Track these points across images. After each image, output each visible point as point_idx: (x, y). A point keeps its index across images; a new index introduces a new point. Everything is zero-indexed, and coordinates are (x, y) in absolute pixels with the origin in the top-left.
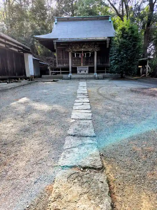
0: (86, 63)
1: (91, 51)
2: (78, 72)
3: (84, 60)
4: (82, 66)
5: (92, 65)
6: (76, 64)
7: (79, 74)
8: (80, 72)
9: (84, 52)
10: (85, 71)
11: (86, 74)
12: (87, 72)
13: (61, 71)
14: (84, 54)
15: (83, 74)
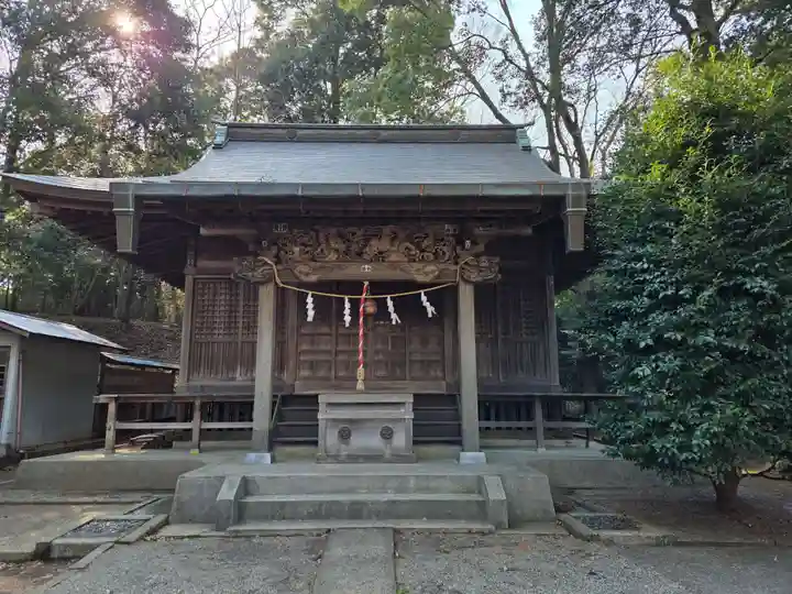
0: (392, 369)
1: (427, 279)
2: (329, 438)
3: (379, 346)
4: (360, 386)
5: (436, 378)
6: (322, 373)
7: (336, 458)
8: (345, 436)
9: (379, 287)
10: (387, 434)
11: (398, 458)
12: (401, 439)
13: (195, 425)
14: (382, 305)
15: (373, 457)
